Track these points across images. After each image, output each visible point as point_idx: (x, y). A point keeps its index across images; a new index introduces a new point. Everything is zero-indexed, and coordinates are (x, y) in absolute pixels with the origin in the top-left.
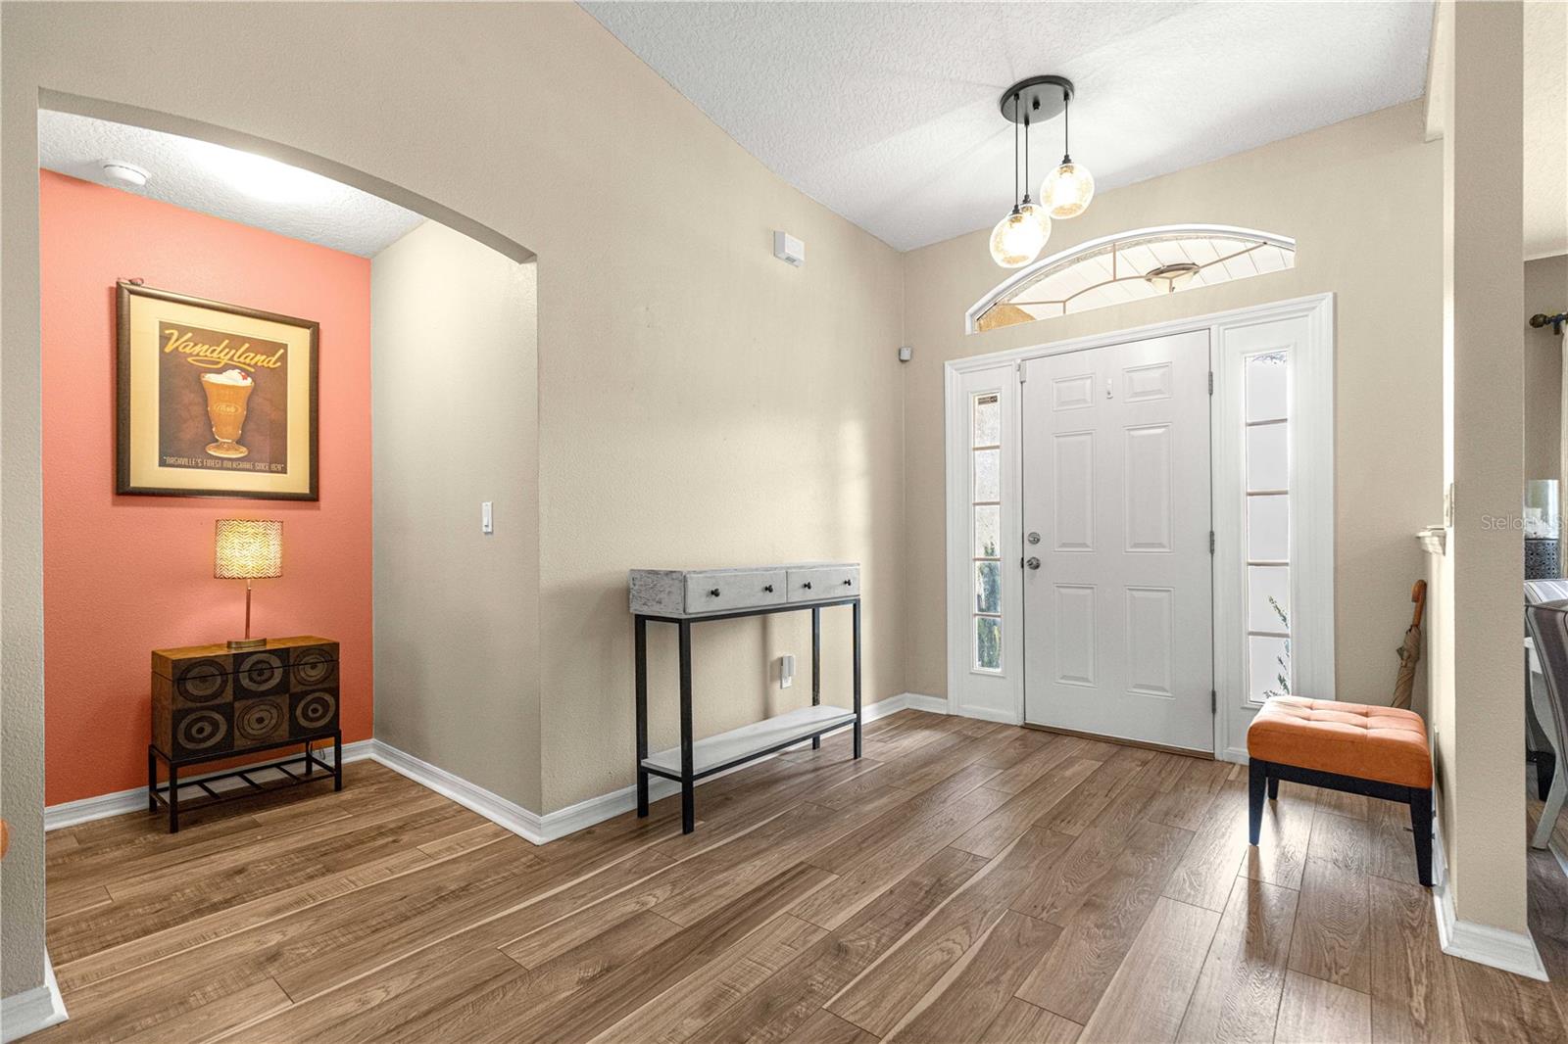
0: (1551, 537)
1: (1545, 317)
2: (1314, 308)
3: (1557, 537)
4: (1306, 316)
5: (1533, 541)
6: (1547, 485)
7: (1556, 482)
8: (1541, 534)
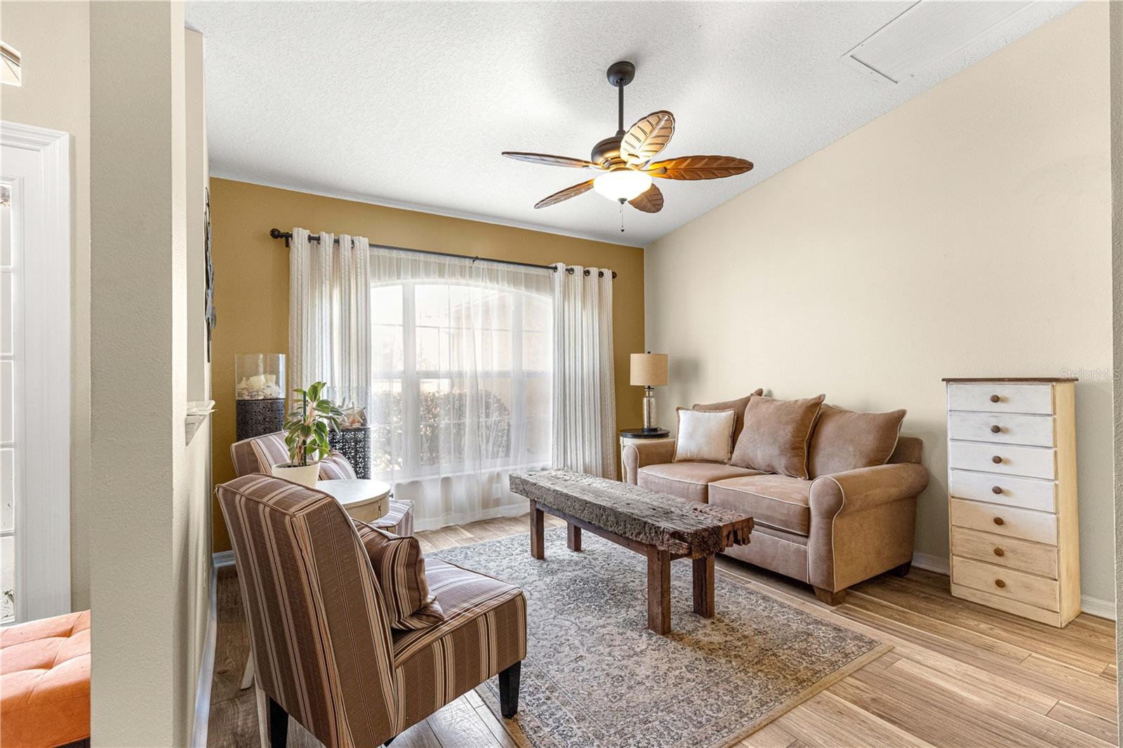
0: (281, 397)
1: (279, 232)
2: (47, 144)
3: (284, 397)
4: (38, 151)
5: (270, 401)
6: (279, 358)
7: (284, 355)
8: (274, 396)
